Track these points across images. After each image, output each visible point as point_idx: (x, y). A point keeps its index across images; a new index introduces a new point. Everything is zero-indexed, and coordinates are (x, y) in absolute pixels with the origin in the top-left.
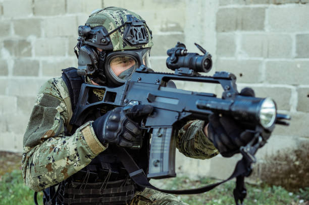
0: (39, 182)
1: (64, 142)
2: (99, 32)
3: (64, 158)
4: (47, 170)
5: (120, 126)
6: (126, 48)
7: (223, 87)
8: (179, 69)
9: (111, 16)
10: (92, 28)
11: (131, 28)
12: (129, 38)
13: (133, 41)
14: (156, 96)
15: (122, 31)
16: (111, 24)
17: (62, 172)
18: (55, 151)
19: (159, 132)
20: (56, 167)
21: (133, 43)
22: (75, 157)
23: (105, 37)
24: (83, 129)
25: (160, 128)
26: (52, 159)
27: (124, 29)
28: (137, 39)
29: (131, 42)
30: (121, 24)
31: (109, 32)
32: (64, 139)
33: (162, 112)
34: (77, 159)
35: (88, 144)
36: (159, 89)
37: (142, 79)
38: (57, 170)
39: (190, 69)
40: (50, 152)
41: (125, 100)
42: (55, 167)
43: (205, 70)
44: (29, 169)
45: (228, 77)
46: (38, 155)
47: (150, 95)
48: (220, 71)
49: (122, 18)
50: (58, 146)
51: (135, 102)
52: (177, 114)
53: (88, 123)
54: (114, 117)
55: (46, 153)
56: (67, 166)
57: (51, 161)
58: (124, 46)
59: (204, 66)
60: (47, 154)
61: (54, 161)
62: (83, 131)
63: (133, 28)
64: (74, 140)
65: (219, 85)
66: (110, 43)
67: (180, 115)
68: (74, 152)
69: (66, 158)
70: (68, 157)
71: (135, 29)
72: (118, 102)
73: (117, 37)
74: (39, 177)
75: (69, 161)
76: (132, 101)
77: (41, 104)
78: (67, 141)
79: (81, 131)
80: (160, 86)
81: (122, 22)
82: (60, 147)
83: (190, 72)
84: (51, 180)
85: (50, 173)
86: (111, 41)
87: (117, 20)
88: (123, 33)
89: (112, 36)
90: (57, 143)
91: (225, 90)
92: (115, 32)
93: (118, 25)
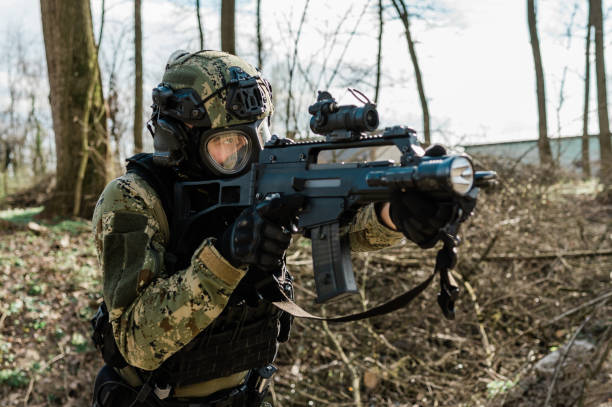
0: (153, 352)
1: (180, 280)
2: (188, 99)
3: (185, 304)
4: (163, 330)
5: (255, 234)
6: (232, 123)
7: (401, 149)
8: (333, 133)
9: (204, 71)
10: (175, 91)
11: (238, 91)
12: (235, 107)
13: (242, 112)
14: (305, 180)
15: (224, 96)
16: (206, 86)
17: (187, 326)
18: (169, 298)
19: (321, 232)
20: (177, 321)
21: (241, 115)
22: (203, 298)
23: (197, 107)
24: (199, 254)
25: (321, 227)
26: (167, 311)
27: (227, 93)
28: (248, 107)
29: (238, 113)
30: (221, 86)
31: (204, 98)
32: (177, 276)
33: (318, 202)
34: (206, 299)
35: (215, 273)
36: (307, 168)
37: (278, 157)
38: (180, 326)
39: (348, 130)
40: (162, 301)
41: (258, 195)
42: (175, 321)
43: (369, 127)
44: (132, 337)
45: (403, 133)
46: (142, 310)
47: (296, 180)
48: (392, 125)
49: (222, 74)
50: (173, 289)
51: (274, 196)
52: (342, 201)
53: (205, 242)
54: (245, 223)
55: (155, 304)
56: (192, 314)
57: (167, 315)
58: (228, 121)
59: (366, 123)
60: (158, 305)
61: (170, 313)
62: (201, 257)
63: (242, 90)
64: (193, 274)
65: (394, 148)
66: (204, 115)
67: (346, 202)
68: (199, 290)
69: (189, 304)
70: (192, 301)
71: (244, 93)
72: (245, 199)
73: (215, 107)
74: (152, 344)
75: (196, 307)
76: (269, 194)
77: (115, 231)
78: (184, 278)
79: (197, 257)
80: (308, 163)
81: (223, 81)
82: (175, 289)
83: (349, 134)
84: (172, 343)
85: (169, 333)
86: (206, 112)
87: (216, 79)
88: (224, 99)
89: (208, 105)
90: (169, 285)
91: (403, 152)
92: (213, 99)
93: (217, 87)
